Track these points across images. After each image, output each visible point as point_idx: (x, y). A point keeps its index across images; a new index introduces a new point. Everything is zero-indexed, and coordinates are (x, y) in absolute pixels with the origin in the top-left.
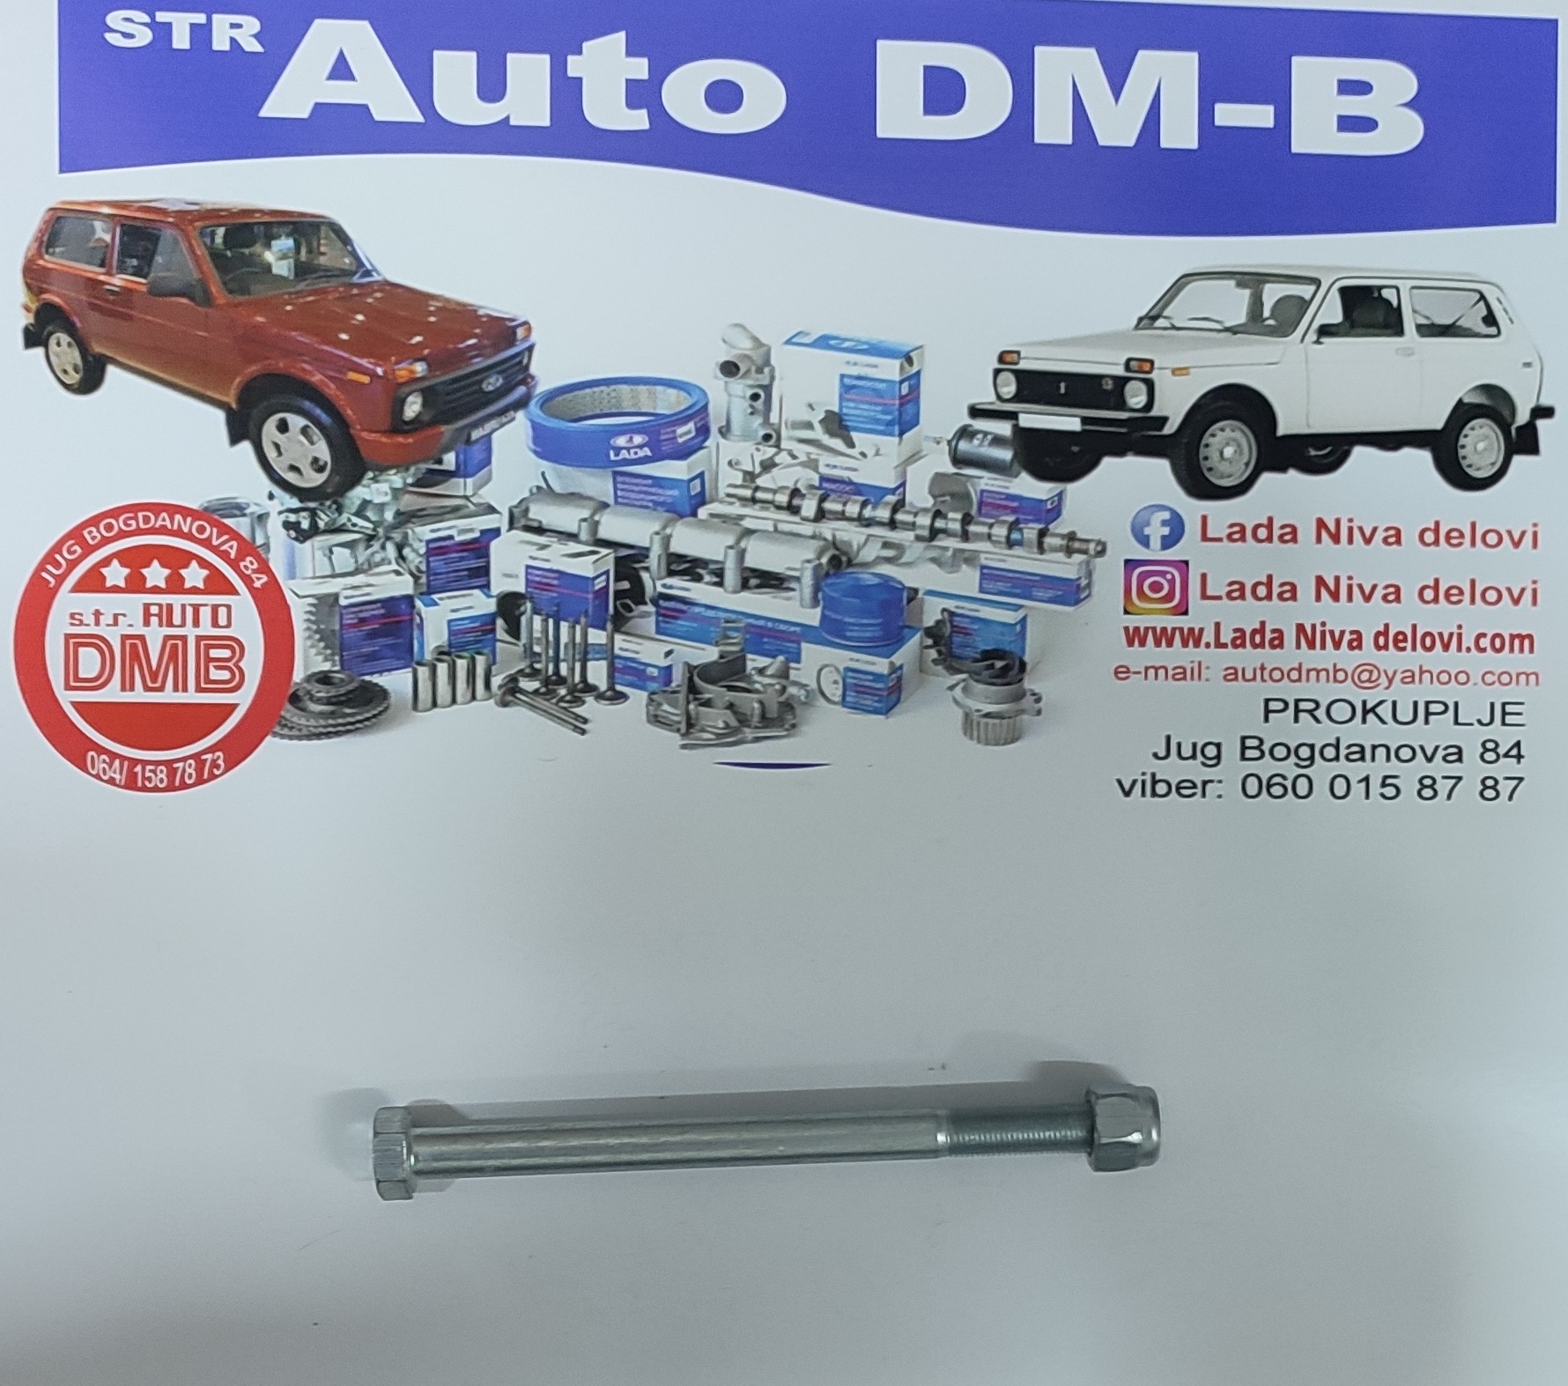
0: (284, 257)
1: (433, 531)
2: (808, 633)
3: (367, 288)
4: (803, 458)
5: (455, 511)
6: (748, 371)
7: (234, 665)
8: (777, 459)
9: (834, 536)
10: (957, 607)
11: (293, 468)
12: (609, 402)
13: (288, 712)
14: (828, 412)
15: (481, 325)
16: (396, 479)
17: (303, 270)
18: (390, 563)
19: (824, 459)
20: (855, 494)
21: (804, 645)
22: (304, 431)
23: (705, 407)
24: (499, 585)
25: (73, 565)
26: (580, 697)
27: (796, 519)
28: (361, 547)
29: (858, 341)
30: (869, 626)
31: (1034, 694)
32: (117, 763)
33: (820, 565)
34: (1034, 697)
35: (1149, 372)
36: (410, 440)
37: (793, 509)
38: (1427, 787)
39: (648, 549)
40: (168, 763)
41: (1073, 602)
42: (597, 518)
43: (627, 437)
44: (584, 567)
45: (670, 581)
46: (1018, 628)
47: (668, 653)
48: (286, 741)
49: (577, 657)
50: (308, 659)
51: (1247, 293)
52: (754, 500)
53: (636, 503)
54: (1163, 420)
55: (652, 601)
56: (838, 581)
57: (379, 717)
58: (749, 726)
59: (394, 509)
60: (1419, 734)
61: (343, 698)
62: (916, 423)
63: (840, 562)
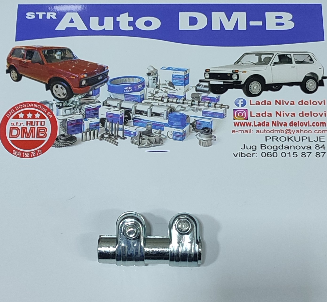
0: (58, 55)
1: (87, 106)
2: (165, 125)
3: (75, 61)
4: (164, 91)
5: (92, 102)
6: (153, 74)
7: (45, 133)
8: (159, 91)
9: (171, 106)
10: (197, 119)
11: (59, 95)
12: (124, 81)
13: (56, 142)
14: (169, 82)
15: (98, 67)
16: (80, 97)
17: (62, 58)
18: (78, 112)
19: (169, 91)
20: (175, 97)
21: (164, 127)
22: (61, 88)
23: (144, 82)
24: (100, 116)
25: (12, 114)
26: (117, 138)
27: (163, 103)
28: (72, 110)
29: (176, 68)
30: (179, 123)
31: (214, 136)
32: (19, 152)
33: (168, 111)
34: (214, 137)
35: (238, 72)
36: (83, 89)
37: (162, 101)
38: (303, 154)
39: (131, 109)
40: (30, 152)
41: (222, 117)
42: (121, 103)
43: (128, 88)
44: (118, 113)
45: (136, 115)
46: (211, 123)
47: (135, 129)
48: (55, 148)
49: (116, 130)
50: (60, 131)
51: (258, 57)
52: (154, 99)
53: (129, 100)
54: (241, 82)
55: (132, 119)
56: (172, 114)
57: (75, 143)
58: (152, 144)
59: (79, 102)
60: (301, 144)
61: (67, 139)
62: (188, 83)
63: (172, 111)
